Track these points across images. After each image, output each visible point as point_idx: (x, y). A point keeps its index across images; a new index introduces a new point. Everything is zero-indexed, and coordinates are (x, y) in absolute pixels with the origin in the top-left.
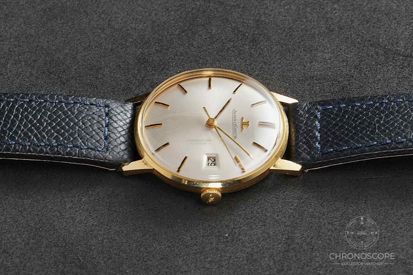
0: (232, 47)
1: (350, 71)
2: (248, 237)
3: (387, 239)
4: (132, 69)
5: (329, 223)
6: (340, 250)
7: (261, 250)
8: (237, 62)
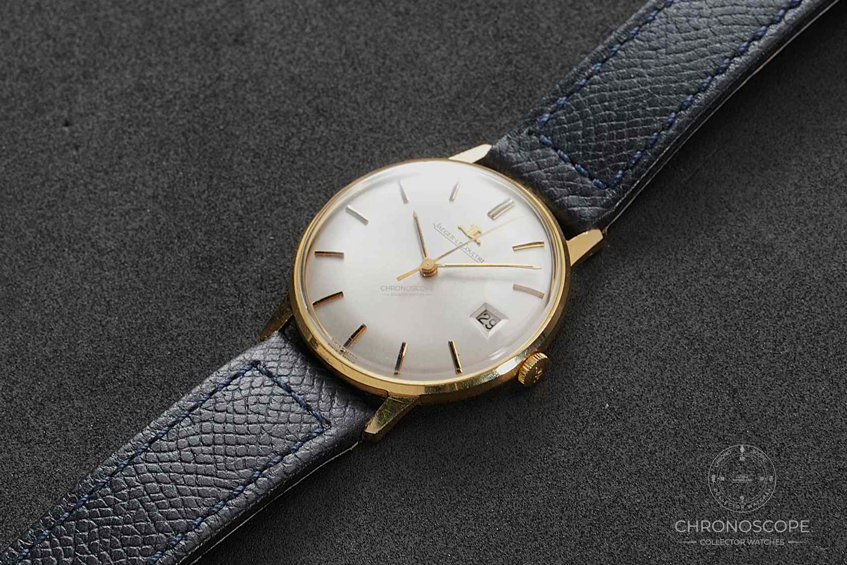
0: (302, 145)
1: (497, 48)
2: (636, 385)
3: (816, 235)
4: (205, 287)
5: (718, 277)
6: (775, 300)
7: (674, 388)
8: (333, 159)
